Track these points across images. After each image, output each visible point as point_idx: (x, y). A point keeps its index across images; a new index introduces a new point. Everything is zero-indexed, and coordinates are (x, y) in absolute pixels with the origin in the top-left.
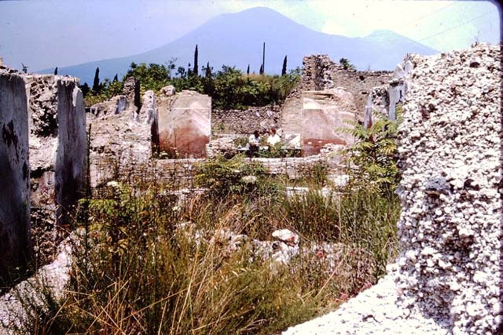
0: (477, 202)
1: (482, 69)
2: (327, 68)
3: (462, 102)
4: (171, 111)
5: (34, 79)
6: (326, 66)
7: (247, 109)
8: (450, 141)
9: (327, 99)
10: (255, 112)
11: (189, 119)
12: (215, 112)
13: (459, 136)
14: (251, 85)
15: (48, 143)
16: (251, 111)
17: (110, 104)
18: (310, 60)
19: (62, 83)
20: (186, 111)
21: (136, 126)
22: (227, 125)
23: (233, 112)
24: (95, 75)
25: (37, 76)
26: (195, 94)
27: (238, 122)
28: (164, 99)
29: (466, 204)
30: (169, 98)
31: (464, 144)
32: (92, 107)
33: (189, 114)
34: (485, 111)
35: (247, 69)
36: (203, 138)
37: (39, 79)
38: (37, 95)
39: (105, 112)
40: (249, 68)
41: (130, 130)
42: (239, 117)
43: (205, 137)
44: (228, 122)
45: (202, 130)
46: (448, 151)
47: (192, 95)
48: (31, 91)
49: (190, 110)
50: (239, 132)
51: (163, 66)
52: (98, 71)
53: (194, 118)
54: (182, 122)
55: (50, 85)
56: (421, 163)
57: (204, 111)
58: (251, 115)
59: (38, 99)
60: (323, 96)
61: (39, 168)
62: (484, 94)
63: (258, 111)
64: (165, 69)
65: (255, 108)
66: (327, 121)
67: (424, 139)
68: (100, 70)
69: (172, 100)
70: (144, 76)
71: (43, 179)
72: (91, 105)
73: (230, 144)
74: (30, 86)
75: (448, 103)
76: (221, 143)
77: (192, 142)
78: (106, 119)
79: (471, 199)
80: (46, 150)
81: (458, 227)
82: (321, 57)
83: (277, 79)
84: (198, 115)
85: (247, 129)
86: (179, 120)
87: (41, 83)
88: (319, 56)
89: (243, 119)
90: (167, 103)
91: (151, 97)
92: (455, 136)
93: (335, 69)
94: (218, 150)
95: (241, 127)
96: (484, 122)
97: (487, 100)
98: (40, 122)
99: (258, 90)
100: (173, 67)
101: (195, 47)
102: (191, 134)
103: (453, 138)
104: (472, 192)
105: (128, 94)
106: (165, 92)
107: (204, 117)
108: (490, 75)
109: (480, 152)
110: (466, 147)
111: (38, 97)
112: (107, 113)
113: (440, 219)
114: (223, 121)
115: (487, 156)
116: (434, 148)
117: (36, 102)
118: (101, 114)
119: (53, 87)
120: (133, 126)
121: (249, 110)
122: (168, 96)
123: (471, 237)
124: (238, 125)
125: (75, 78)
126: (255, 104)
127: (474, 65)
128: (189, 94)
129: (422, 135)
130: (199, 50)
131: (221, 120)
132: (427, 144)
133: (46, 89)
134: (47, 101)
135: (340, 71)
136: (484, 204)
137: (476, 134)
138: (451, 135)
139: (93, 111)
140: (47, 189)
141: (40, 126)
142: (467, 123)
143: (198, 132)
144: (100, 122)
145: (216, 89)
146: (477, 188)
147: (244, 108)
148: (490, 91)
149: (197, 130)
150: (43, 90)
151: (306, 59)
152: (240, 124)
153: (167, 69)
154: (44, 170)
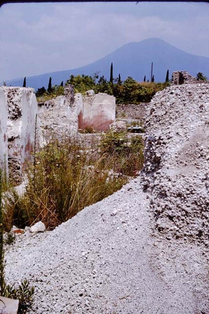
0: (162, 144)
1: (174, 95)
2: (186, 79)
3: (163, 108)
4: (91, 105)
5: (10, 90)
6: (185, 78)
7: (139, 104)
8: (158, 122)
10: (144, 106)
11: (102, 110)
12: (120, 106)
13: (161, 121)
14: (141, 89)
15: (17, 124)
16: (142, 105)
17: (56, 101)
18: (176, 74)
19: (24, 91)
20: (100, 105)
21: (69, 114)
22: (127, 114)
23: (131, 106)
24: (49, 82)
25: (11, 88)
26: (106, 95)
27: (134, 112)
28: (87, 98)
29: (159, 145)
30: (90, 97)
31: (162, 124)
32: (45, 103)
33: (102, 107)
34: (170, 111)
35: (144, 78)
36: (110, 121)
37: (12, 89)
38: (11, 98)
39: (53, 106)
40: (145, 77)
41: (65, 117)
42: (134, 109)
43: (111, 120)
44: (128, 112)
45: (109, 116)
46: (157, 126)
47: (104, 96)
48: (8, 96)
49: (102, 105)
50: (134, 118)
51: (90, 77)
52: (50, 79)
53: (105, 109)
54: (98, 112)
55: (18, 93)
56: (149, 131)
57: (111, 105)
58: (142, 108)
59: (11, 100)
61: (12, 137)
62: (171, 105)
63: (146, 105)
64: (91, 79)
65: (144, 103)
67: (150, 122)
68: (52, 78)
69: (92, 99)
70: (79, 83)
71: (14, 143)
72: (44, 102)
73: (123, 125)
74: (7, 93)
75: (159, 108)
76: (118, 124)
77: (104, 123)
78: (52, 110)
79: (160, 144)
80: (16, 128)
81: (156, 154)
82: (183, 73)
83: (159, 85)
84: (108, 107)
85: (139, 116)
86: (96, 110)
87: (13, 92)
88: (182, 72)
89: (137, 110)
90: (89, 100)
91: (79, 97)
92: (160, 120)
93: (192, 80)
94: (116, 128)
95: (136, 115)
96: (169, 116)
97: (171, 107)
98: (13, 112)
99: (146, 92)
100: (97, 77)
101: (111, 64)
102: (103, 119)
103: (159, 121)
104: (161, 141)
105: (67, 95)
106: (88, 94)
107: (111, 109)
108: (176, 97)
109: (167, 127)
110: (163, 125)
111: (11, 99)
112: (54, 106)
113: (152, 151)
114: (125, 111)
115: (168, 128)
116: (153, 125)
117: (10, 102)
118: (50, 107)
119: (19, 94)
120: (67, 114)
121: (141, 104)
122: (89, 96)
123: (160, 157)
124: (134, 114)
125: (32, 88)
126: (144, 100)
127: (172, 93)
128: (102, 95)
129: (150, 120)
130: (113, 66)
131: (123, 111)
132: (151, 124)
133: (16, 95)
134: (17, 101)
135: (195, 81)
136: (164, 145)
137: (167, 120)
138: (158, 120)
139: (46, 105)
140: (16, 148)
141: (12, 114)
142: (164, 116)
143: (107, 118)
144: (48, 112)
145: (121, 91)
146: (162, 139)
147: (137, 103)
148: (173, 104)
149: (107, 116)
150: (14, 96)
151: (174, 74)
152: (135, 113)
153: (93, 79)
154: (15, 138)
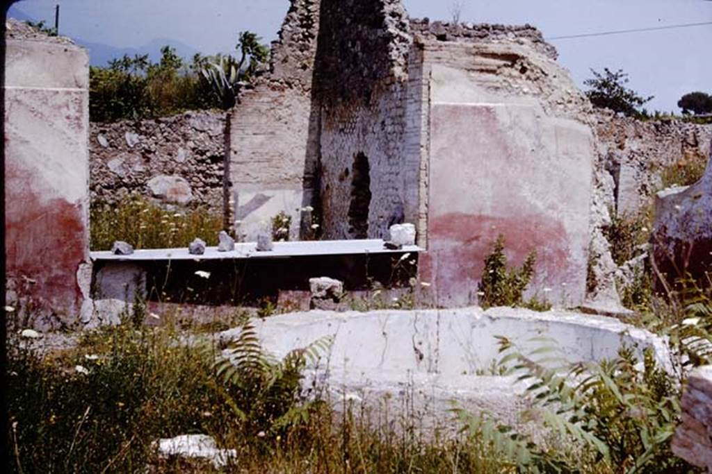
9: (507, 71)
36: (55, 210)
45: (50, 176)
57: (61, 100)
60: (493, 63)
63: (103, 132)
66: (506, 151)
84: (37, 114)
